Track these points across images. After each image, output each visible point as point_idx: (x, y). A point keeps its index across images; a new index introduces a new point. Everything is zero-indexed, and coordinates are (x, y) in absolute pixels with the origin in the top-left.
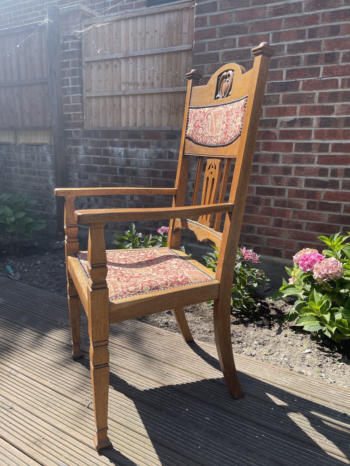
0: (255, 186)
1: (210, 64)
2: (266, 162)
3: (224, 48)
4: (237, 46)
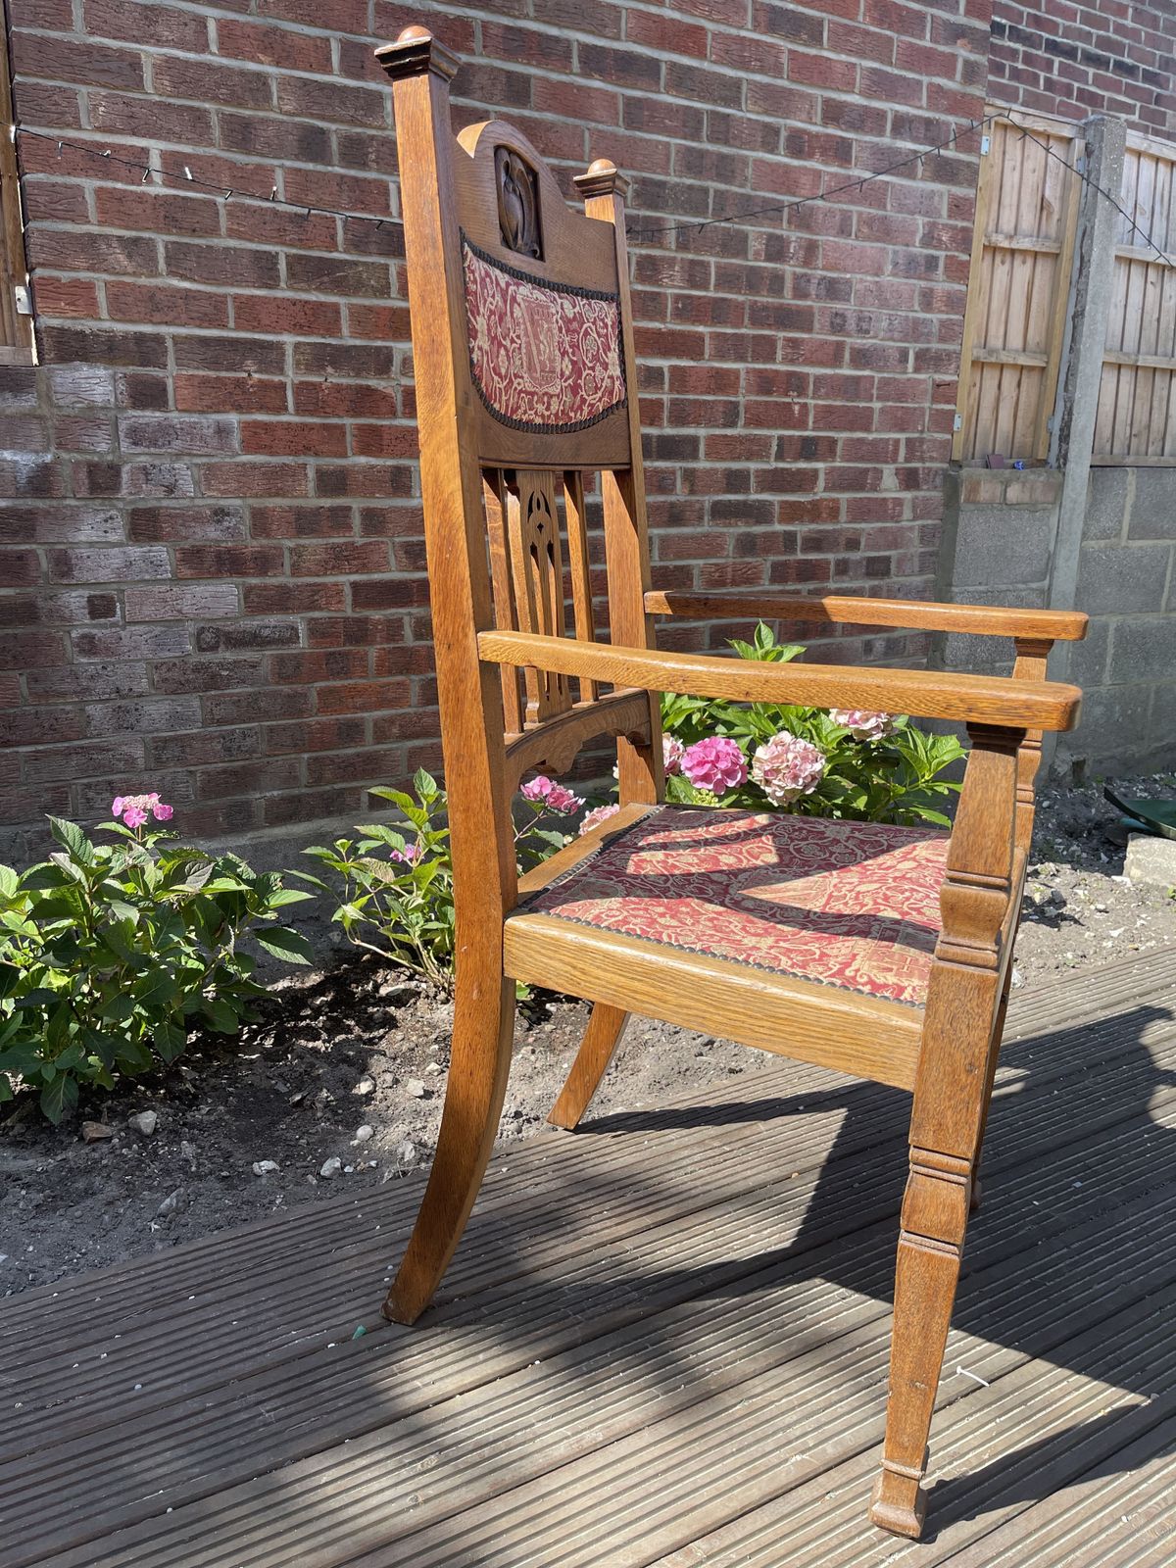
0: (346, 579)
1: (104, 92)
2: (372, 495)
3: (159, 42)
4: (214, 48)
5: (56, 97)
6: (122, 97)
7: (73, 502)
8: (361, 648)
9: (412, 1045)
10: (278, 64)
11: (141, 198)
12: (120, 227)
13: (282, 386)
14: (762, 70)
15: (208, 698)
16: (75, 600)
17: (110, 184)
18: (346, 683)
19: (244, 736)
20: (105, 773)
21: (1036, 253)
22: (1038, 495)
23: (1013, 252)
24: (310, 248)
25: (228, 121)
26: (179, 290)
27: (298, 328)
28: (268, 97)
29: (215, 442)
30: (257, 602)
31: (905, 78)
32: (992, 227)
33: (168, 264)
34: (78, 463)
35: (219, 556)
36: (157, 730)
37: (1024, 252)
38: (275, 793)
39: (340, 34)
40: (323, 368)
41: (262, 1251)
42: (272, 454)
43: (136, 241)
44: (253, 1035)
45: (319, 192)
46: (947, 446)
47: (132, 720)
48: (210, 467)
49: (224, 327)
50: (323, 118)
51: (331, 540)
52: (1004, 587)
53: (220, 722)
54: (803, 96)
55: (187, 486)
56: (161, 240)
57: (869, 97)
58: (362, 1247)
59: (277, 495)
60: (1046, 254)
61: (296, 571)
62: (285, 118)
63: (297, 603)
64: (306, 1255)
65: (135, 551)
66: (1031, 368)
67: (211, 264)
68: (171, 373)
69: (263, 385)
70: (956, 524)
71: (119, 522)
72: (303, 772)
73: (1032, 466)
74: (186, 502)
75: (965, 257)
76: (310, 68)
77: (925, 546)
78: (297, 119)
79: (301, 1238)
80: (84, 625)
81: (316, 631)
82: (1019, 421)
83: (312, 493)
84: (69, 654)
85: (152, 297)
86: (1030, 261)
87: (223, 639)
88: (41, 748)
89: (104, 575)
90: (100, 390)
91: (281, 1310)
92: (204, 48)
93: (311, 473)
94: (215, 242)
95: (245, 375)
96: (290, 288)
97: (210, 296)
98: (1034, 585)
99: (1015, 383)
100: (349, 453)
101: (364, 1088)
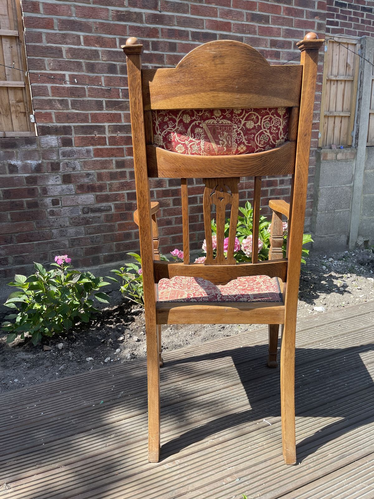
0: (125, 192)
1: (52, 59)
2: (132, 167)
3: (67, 44)
4: (83, 44)
5: (39, 62)
6: (57, 60)
7: (47, 174)
8: (130, 212)
9: (138, 327)
10: (101, 47)
11: (64, 88)
12: (58, 97)
13: (105, 138)
14: (250, 33)
15: (86, 227)
16: (48, 201)
17: (55, 85)
18: (126, 222)
19: (97, 237)
20: (58, 249)
21: (345, 81)
22: (348, 157)
23: (337, 81)
24: (112, 98)
25: (88, 65)
26: (75, 113)
27: (109, 121)
28: (99, 57)
29: (86, 155)
30: (99, 199)
31: (298, 31)
32: (329, 74)
33: (72, 106)
34: (48, 163)
35: (88, 187)
36: (72, 236)
37: (341, 81)
38: (106, 254)
39: (119, 36)
40: (117, 132)
41: (81, 381)
42: (102, 157)
43: (62, 100)
44: (95, 323)
45: (114, 82)
46: (317, 143)
47: (65, 234)
48: (85, 162)
49: (88, 122)
50: (115, 61)
51: (121, 181)
52: (337, 186)
53: (90, 234)
54: (263, 39)
55: (79, 168)
56: (69, 100)
57: (286, 37)
58: (108, 381)
59: (104, 169)
60: (349, 81)
61: (111, 190)
62: (104, 62)
63: (111, 199)
64: (92, 382)
65: (64, 186)
66: (345, 117)
67: (84, 105)
68: (73, 136)
69: (99, 138)
70: (320, 167)
71: (60, 178)
72: (114, 248)
73: (347, 147)
74: (79, 172)
75: (320, 84)
76: (111, 47)
77: (310, 174)
78: (107, 62)
79: (93, 378)
80: (51, 208)
81: (117, 207)
82: (342, 133)
83: (114, 168)
84: (47, 216)
85: (67, 116)
86: (343, 83)
87: (90, 210)
88: (40, 242)
89: (56, 193)
90: (54, 142)
91: (83, 396)
92: (79, 44)
93: (114, 162)
94: (85, 99)
95: (94, 135)
96: (107, 110)
97: (84, 114)
98: (348, 185)
99: (340, 121)
100: (125, 156)
101: (121, 338)
